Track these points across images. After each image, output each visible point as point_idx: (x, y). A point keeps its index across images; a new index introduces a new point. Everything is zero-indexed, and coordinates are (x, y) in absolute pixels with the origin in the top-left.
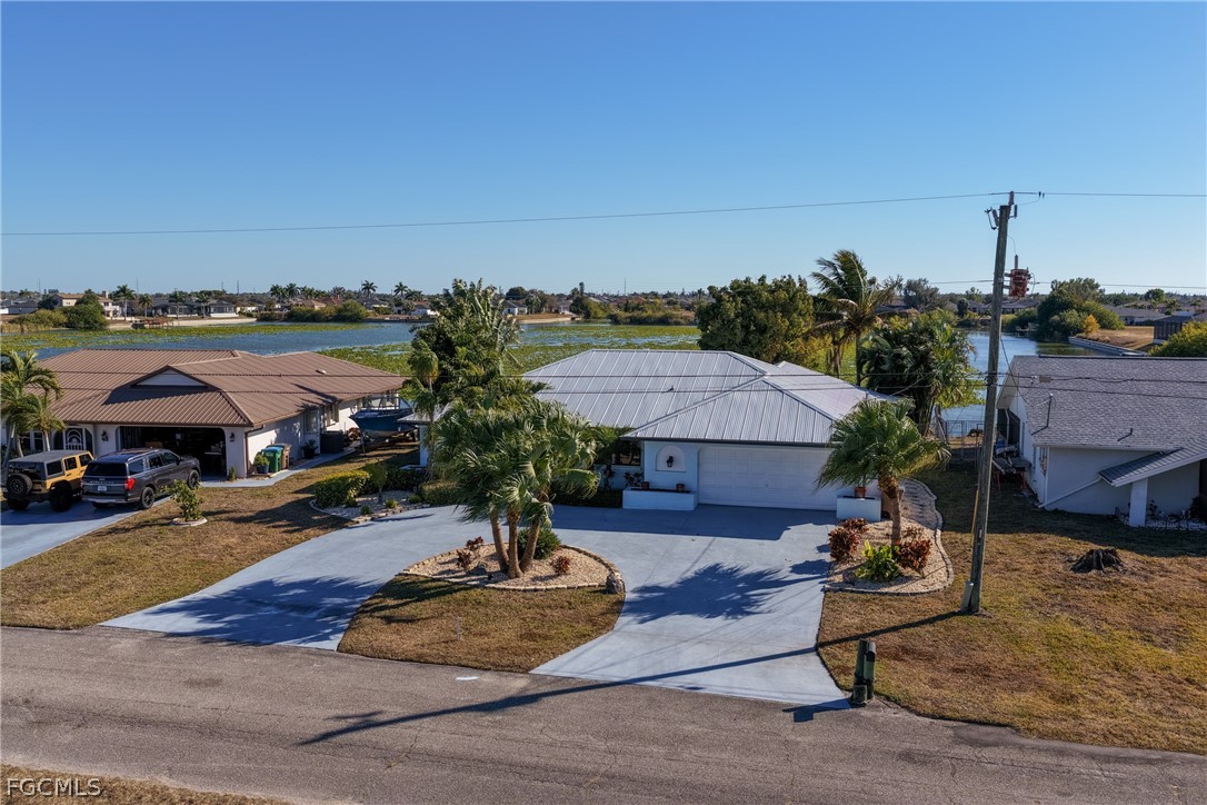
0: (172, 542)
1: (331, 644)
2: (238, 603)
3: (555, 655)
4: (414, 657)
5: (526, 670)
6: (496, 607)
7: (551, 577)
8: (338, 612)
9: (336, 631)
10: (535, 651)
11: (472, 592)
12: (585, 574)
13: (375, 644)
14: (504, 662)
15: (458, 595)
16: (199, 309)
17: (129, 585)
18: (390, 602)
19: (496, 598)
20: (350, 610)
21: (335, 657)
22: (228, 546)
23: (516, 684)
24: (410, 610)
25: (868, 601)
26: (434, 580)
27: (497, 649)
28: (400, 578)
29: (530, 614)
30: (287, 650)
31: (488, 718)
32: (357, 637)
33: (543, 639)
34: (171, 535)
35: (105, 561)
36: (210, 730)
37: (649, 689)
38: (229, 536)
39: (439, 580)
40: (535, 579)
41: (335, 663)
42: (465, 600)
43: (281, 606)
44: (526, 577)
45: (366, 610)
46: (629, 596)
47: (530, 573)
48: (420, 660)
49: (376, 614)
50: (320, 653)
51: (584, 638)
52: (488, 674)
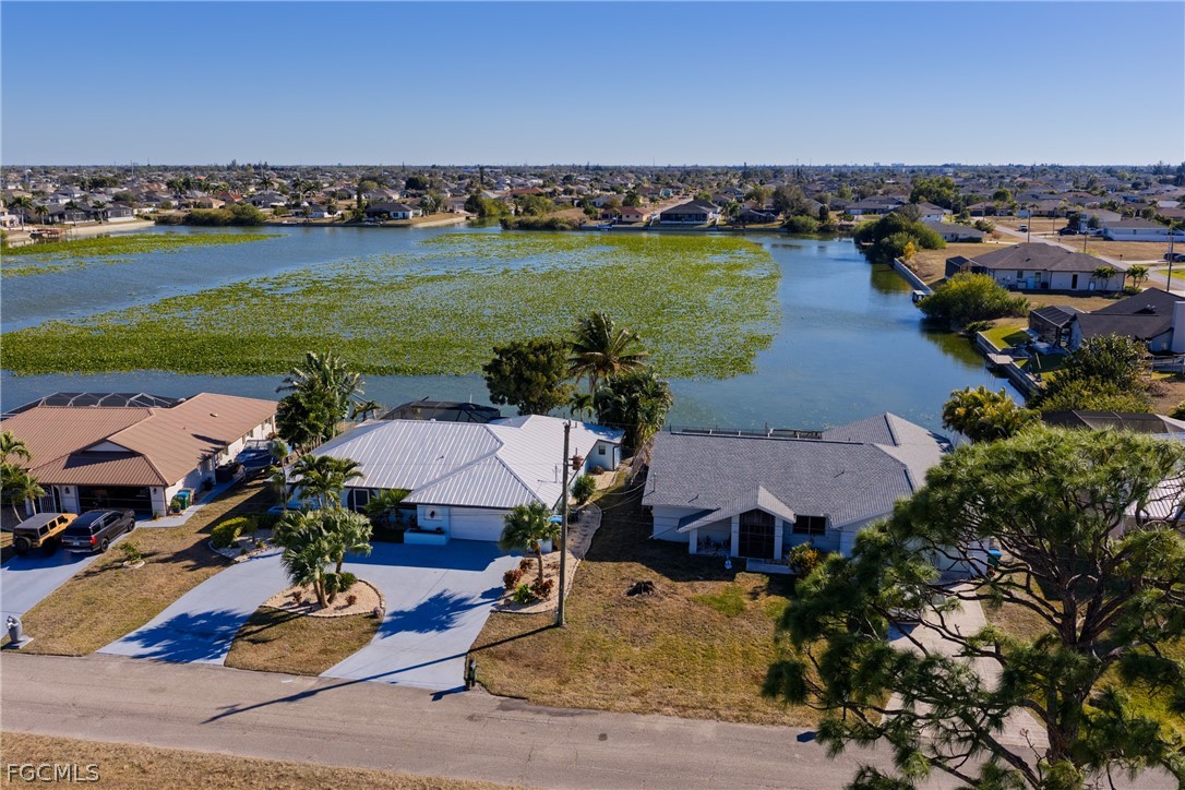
0: (126, 583)
1: (220, 661)
2: (170, 632)
3: (334, 664)
4: (261, 667)
5: (317, 675)
6: (312, 630)
7: (345, 607)
8: (225, 636)
9: (223, 652)
10: (325, 661)
11: (300, 620)
12: (365, 605)
13: (244, 660)
14: (308, 670)
15: (292, 622)
16: (96, 214)
17: (107, 621)
18: (255, 628)
19: (313, 623)
20: (231, 635)
21: (223, 670)
22: (159, 586)
23: (310, 683)
24: (266, 634)
25: (510, 619)
26: (280, 611)
27: (305, 662)
28: (261, 610)
29: (328, 634)
30: (198, 666)
31: (293, 704)
32: (235, 657)
33: (330, 655)
34: (124, 577)
35: (89, 602)
36: (164, 717)
37: (373, 683)
38: (159, 576)
39: (283, 610)
40: (337, 608)
41: (222, 674)
42: (295, 625)
43: (194, 634)
44: (331, 607)
45: (241, 636)
46: (386, 619)
47: (336, 603)
48: (265, 670)
49: (246, 638)
50: (215, 668)
51: (353, 650)
52: (298, 678)
